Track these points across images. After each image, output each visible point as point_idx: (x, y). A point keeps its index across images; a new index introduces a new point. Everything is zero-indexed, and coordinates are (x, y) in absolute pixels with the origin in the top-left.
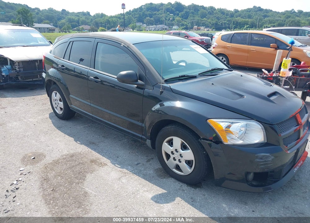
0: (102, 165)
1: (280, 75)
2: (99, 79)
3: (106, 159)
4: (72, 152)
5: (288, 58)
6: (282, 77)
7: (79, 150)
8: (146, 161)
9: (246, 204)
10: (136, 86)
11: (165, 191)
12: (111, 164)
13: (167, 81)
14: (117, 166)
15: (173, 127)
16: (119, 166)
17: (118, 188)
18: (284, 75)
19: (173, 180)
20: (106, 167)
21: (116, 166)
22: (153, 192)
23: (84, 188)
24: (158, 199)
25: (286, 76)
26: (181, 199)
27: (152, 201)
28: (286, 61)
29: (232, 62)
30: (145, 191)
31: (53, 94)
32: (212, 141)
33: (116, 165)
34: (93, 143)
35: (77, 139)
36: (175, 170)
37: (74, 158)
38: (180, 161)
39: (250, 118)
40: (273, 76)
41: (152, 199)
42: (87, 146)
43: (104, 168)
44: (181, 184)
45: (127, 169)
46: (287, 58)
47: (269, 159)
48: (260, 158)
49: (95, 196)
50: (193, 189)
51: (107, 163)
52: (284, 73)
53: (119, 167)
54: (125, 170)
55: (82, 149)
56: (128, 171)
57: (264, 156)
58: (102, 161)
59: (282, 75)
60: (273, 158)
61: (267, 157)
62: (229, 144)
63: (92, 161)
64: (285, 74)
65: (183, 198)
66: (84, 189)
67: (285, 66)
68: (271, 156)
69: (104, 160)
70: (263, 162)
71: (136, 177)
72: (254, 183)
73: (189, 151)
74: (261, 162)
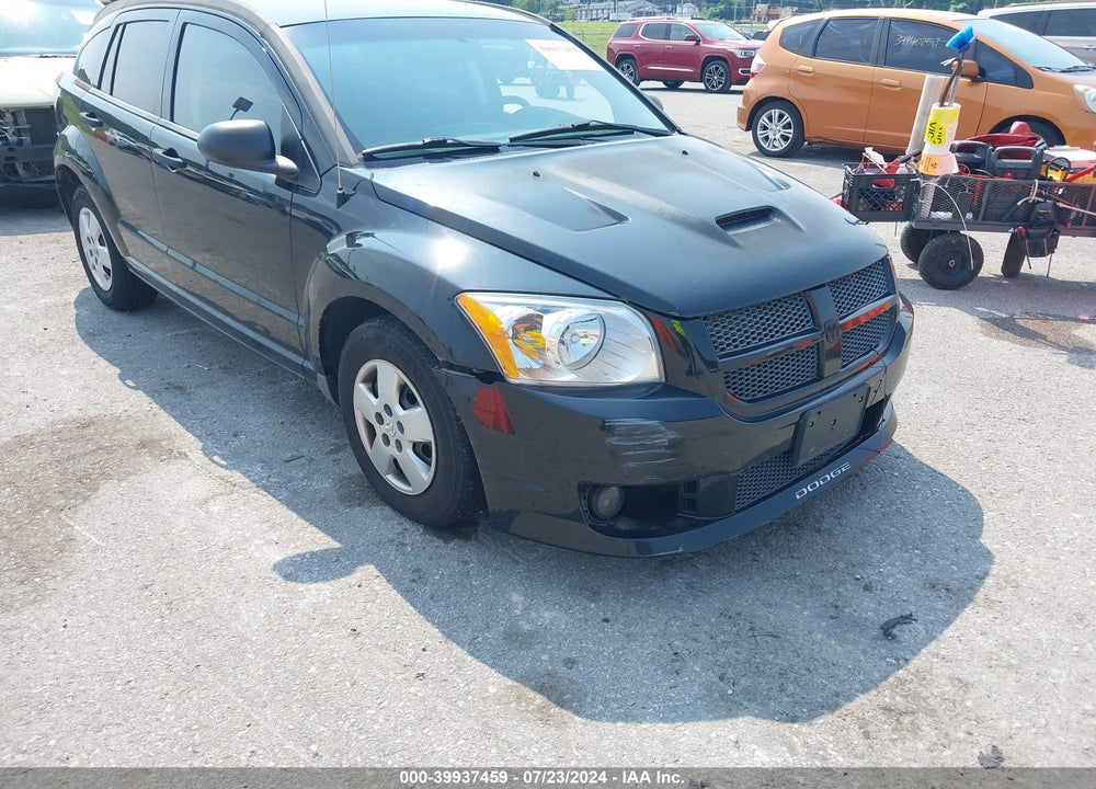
0: (173, 454)
1: (921, 169)
2: (177, 157)
3: (193, 438)
4: (92, 412)
5: (950, 105)
6: (926, 177)
7: (119, 408)
8: (328, 449)
9: (595, 595)
10: (275, 176)
11: (336, 545)
12: (202, 456)
13: (370, 160)
14: (217, 463)
15: (375, 327)
16: (224, 463)
17: (184, 530)
18: (931, 168)
19: (387, 510)
20: (180, 463)
21: (214, 462)
22: (297, 547)
23: (72, 523)
24: (298, 569)
25: (940, 172)
26: (377, 573)
27: (275, 575)
28: (939, 114)
29: (812, 129)
30: (268, 543)
31: (82, 217)
32: (473, 374)
33: (216, 458)
34: (180, 388)
35: (132, 372)
36: (392, 479)
37: (91, 430)
38: (399, 446)
39: (610, 293)
40: (898, 172)
41: (277, 567)
42: (152, 397)
43: (170, 466)
44: (407, 524)
45: (244, 474)
46: (946, 104)
47: (658, 438)
48: (622, 435)
49: (96, 548)
50: (439, 542)
51: (191, 451)
52: (932, 162)
53: (222, 466)
54: (237, 477)
55: (134, 405)
56: (247, 480)
57: (638, 427)
58: (178, 443)
59: (926, 168)
60: (672, 437)
61: (651, 431)
62: (523, 382)
63: (145, 444)
64: (934, 166)
65: (386, 571)
66: (69, 526)
67: (936, 134)
68: (663, 428)
69: (188, 441)
70: (634, 448)
71: (264, 499)
72: (622, 525)
73: (419, 409)
74: (628, 448)
